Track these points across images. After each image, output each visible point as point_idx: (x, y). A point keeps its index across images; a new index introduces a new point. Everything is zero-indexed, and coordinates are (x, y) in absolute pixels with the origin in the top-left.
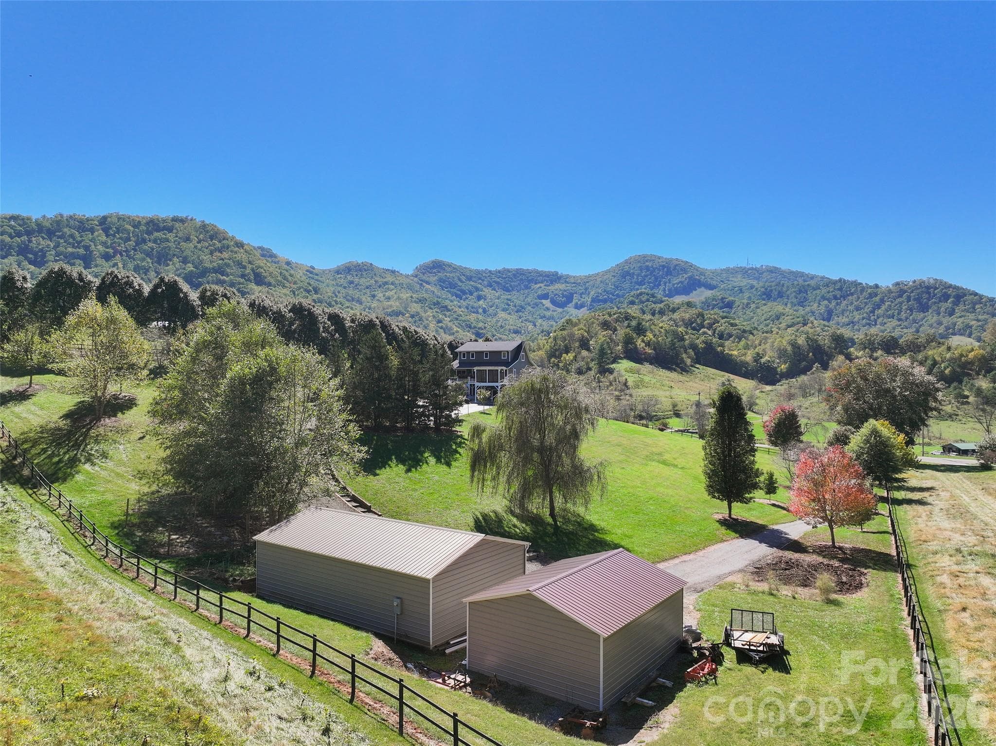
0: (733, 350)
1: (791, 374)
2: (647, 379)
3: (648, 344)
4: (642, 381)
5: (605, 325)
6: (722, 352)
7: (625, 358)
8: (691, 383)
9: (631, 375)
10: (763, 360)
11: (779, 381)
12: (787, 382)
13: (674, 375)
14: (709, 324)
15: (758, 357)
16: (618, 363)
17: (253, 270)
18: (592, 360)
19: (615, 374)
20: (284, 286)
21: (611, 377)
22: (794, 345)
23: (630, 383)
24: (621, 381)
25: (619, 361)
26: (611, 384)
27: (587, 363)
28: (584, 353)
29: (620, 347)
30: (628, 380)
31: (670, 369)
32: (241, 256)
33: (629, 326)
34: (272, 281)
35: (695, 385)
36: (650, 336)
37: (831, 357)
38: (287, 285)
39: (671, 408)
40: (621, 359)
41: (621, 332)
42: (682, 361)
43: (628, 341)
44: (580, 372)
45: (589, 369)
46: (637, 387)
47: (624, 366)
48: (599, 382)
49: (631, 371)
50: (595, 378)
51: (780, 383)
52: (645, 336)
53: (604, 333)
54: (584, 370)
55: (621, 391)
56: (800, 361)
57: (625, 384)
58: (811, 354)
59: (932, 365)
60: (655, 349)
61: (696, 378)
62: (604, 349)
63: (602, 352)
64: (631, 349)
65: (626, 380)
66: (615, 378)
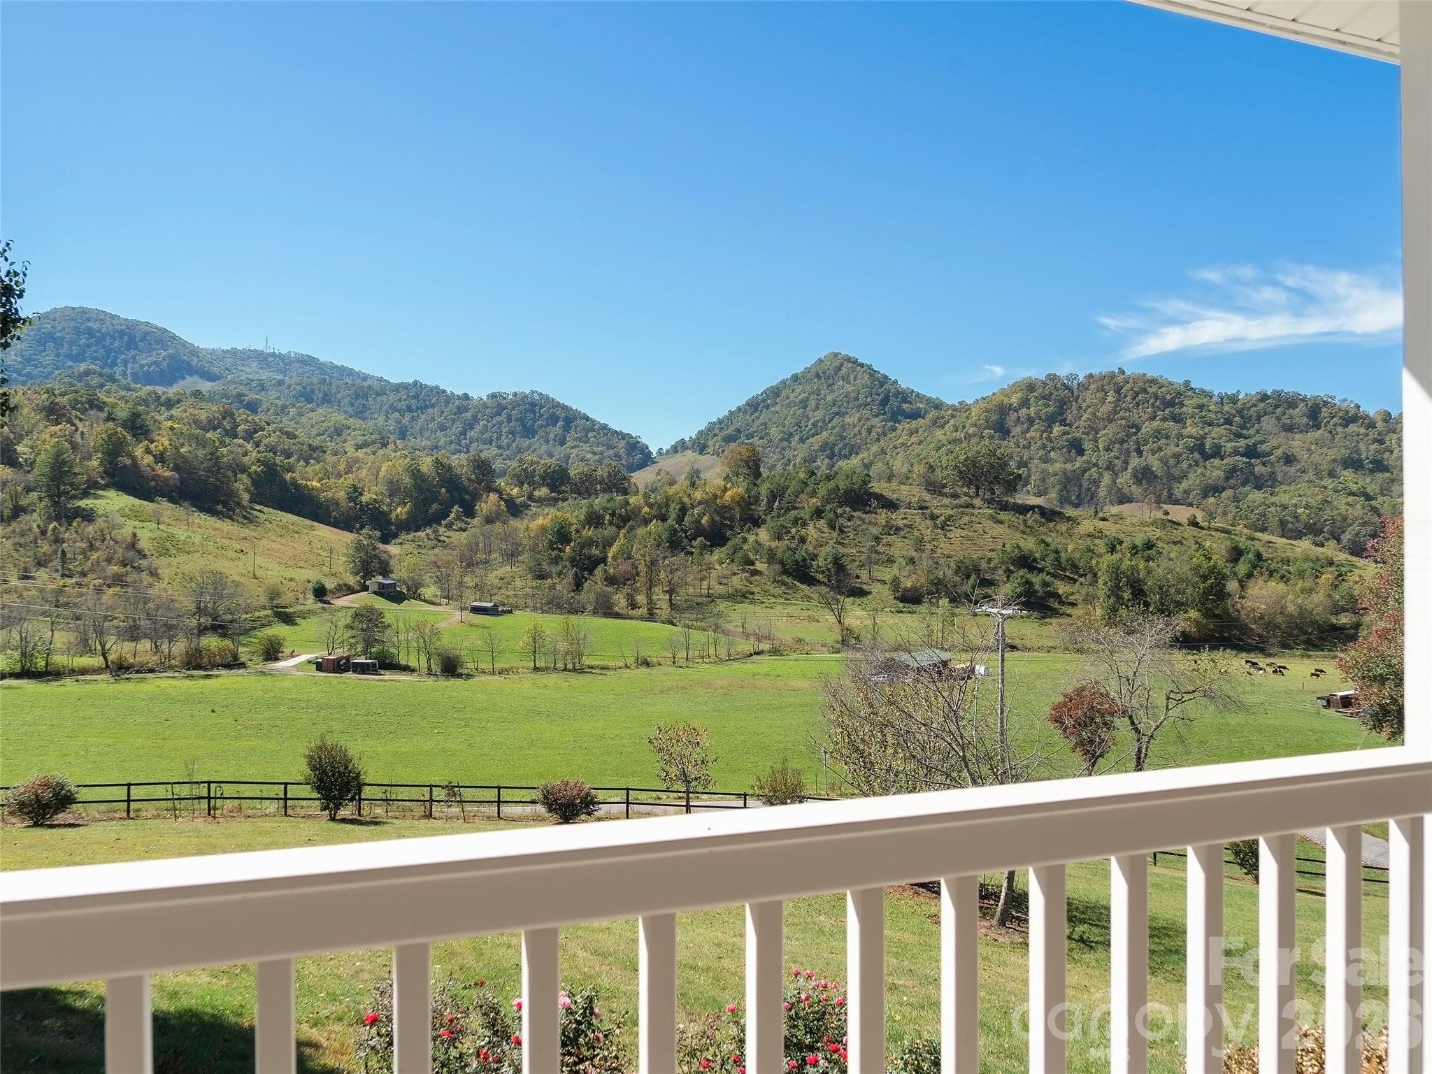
0: (309, 477)
1: (414, 524)
2: (180, 533)
3: (160, 458)
4: (171, 538)
6: (294, 483)
7: (111, 486)
8: (264, 542)
9: (141, 524)
10: (365, 498)
11: (396, 536)
12: (411, 536)
13: (225, 526)
14: (246, 431)
15: (356, 492)
16: (99, 497)
18: (29, 489)
19: (100, 523)
21: (90, 529)
22: (416, 474)
23: (144, 544)
24: (118, 538)
25: (100, 492)
26: (91, 546)
27: (14, 497)
29: (95, 463)
30: (139, 533)
31: (213, 512)
33: (110, 418)
35: (273, 545)
36: (163, 442)
37: (476, 497)
39: (263, 600)
40: (105, 487)
41: (93, 431)
42: (233, 494)
43: (114, 449)
45: (25, 510)
46: (165, 552)
47: (112, 502)
49: (136, 515)
50: (44, 532)
51: (398, 541)
52: (152, 441)
53: (52, 429)
54: (5, 512)
55: (124, 564)
56: (427, 502)
57: (133, 544)
58: (443, 490)
59: (680, 510)
60: (177, 468)
61: (267, 531)
62: (64, 463)
63: (55, 472)
64: (125, 466)
65: (135, 535)
66: (102, 531)
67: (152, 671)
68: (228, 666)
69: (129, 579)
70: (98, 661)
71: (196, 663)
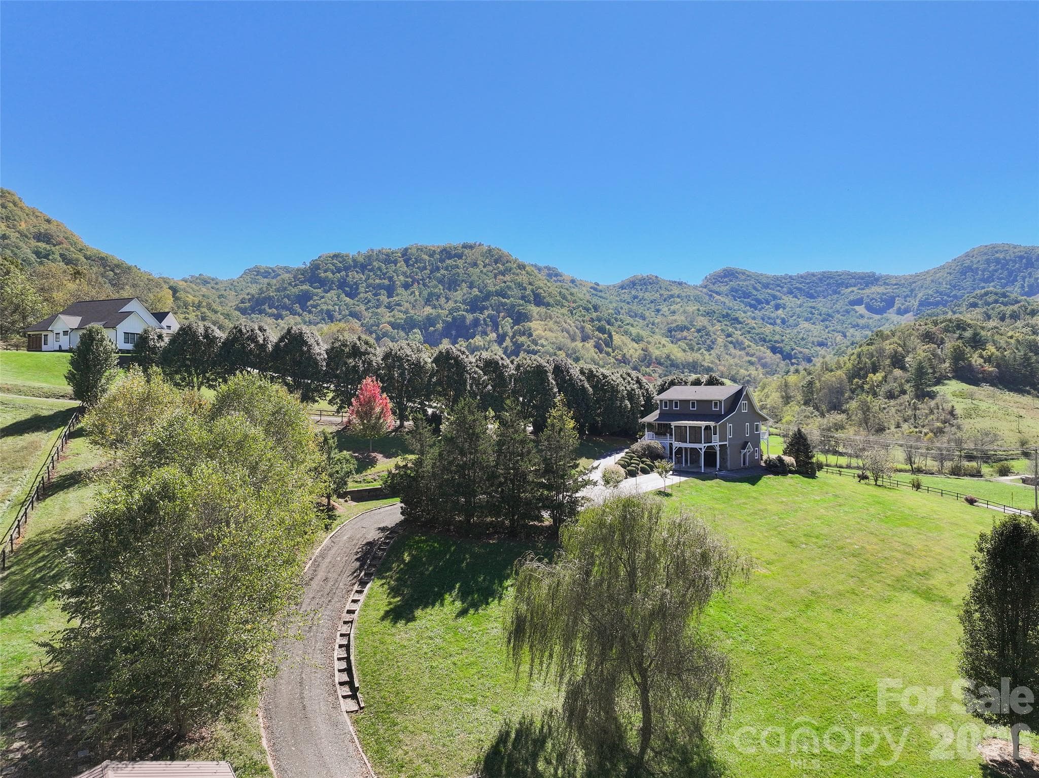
2: (984, 405)
3: (988, 360)
4: (976, 408)
5: (928, 337)
7: (953, 377)
9: (961, 400)
13: (1026, 400)
16: (944, 384)
17: (532, 291)
18: (908, 381)
19: (938, 399)
20: (563, 306)
21: (932, 403)
23: (959, 411)
24: (946, 408)
25: (946, 382)
26: (932, 412)
27: (901, 385)
28: (897, 372)
29: (947, 364)
30: (956, 407)
32: (523, 278)
33: (960, 337)
34: (551, 301)
36: (991, 349)
38: (566, 304)
39: (1018, 445)
40: (949, 379)
41: (950, 344)
43: (958, 356)
44: (891, 396)
45: (904, 392)
46: (969, 416)
47: (951, 388)
48: (915, 409)
49: (962, 395)
50: (909, 405)
52: (984, 350)
53: (926, 347)
54: (896, 393)
55: (945, 422)
57: (952, 413)
60: (998, 367)
62: (923, 368)
63: (920, 372)
64: (963, 366)
65: (953, 407)
66: (937, 404)
67: (933, 474)
68: (972, 476)
69: (946, 430)
70: (908, 467)
71: (956, 472)
